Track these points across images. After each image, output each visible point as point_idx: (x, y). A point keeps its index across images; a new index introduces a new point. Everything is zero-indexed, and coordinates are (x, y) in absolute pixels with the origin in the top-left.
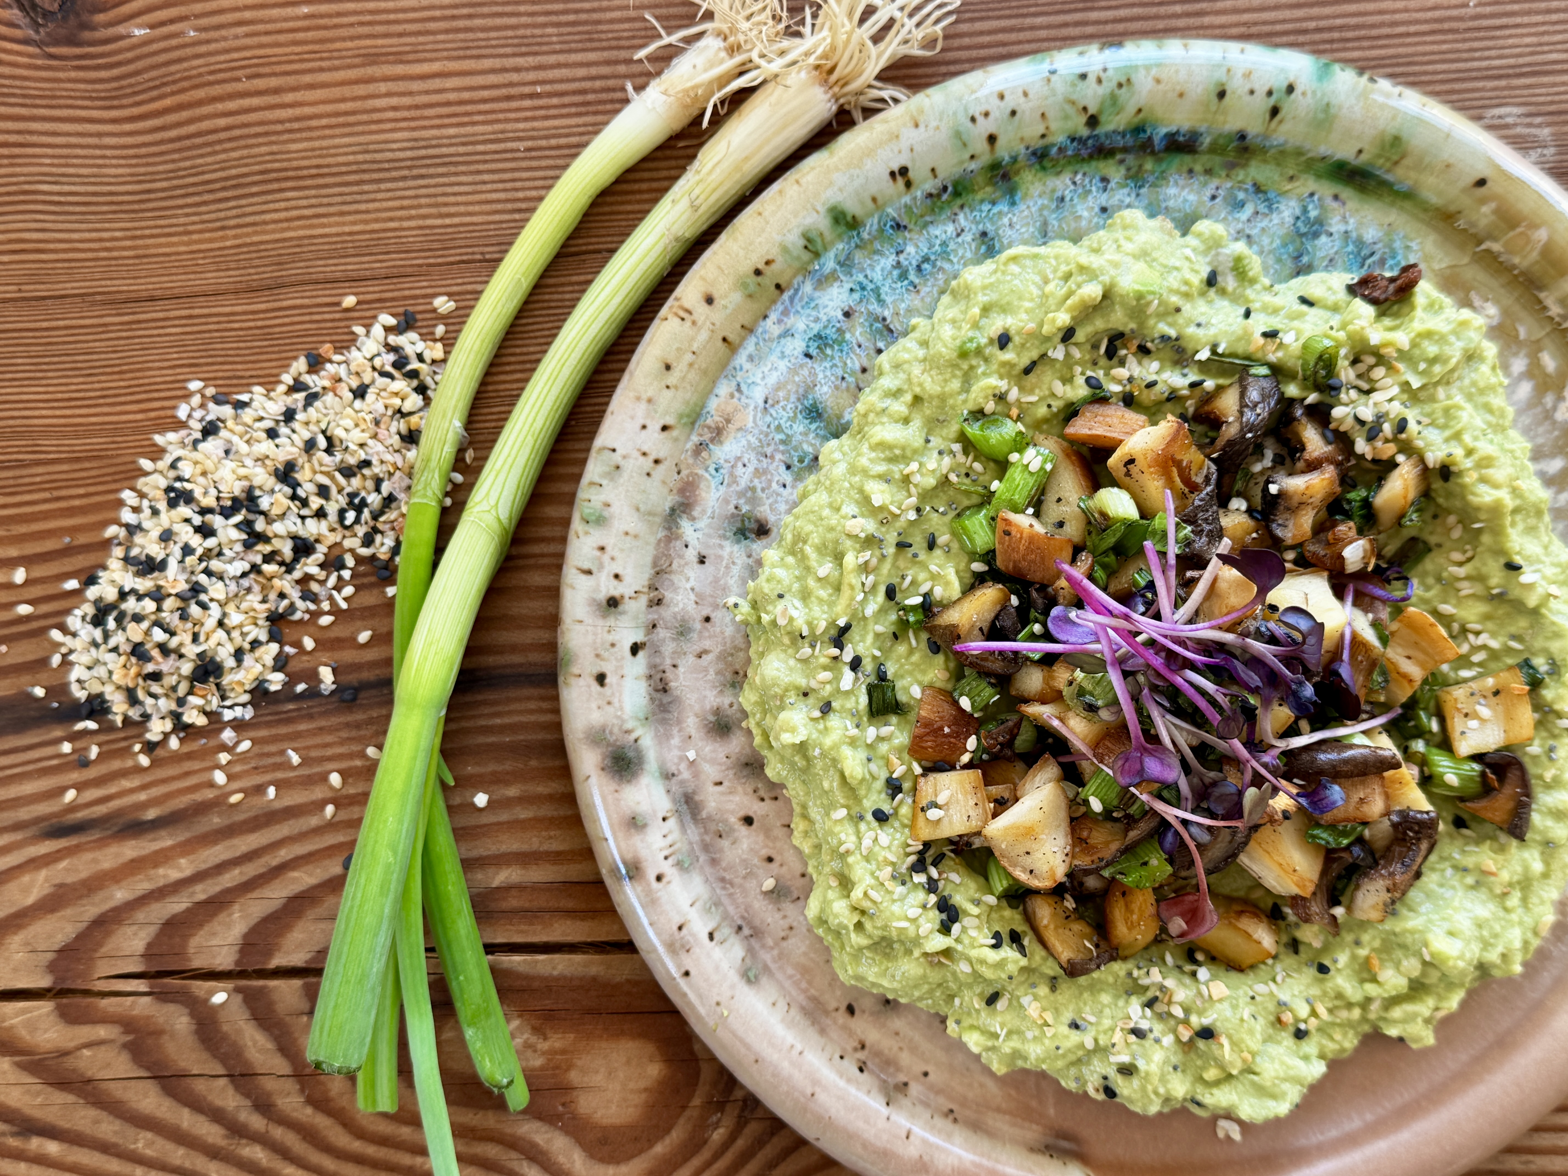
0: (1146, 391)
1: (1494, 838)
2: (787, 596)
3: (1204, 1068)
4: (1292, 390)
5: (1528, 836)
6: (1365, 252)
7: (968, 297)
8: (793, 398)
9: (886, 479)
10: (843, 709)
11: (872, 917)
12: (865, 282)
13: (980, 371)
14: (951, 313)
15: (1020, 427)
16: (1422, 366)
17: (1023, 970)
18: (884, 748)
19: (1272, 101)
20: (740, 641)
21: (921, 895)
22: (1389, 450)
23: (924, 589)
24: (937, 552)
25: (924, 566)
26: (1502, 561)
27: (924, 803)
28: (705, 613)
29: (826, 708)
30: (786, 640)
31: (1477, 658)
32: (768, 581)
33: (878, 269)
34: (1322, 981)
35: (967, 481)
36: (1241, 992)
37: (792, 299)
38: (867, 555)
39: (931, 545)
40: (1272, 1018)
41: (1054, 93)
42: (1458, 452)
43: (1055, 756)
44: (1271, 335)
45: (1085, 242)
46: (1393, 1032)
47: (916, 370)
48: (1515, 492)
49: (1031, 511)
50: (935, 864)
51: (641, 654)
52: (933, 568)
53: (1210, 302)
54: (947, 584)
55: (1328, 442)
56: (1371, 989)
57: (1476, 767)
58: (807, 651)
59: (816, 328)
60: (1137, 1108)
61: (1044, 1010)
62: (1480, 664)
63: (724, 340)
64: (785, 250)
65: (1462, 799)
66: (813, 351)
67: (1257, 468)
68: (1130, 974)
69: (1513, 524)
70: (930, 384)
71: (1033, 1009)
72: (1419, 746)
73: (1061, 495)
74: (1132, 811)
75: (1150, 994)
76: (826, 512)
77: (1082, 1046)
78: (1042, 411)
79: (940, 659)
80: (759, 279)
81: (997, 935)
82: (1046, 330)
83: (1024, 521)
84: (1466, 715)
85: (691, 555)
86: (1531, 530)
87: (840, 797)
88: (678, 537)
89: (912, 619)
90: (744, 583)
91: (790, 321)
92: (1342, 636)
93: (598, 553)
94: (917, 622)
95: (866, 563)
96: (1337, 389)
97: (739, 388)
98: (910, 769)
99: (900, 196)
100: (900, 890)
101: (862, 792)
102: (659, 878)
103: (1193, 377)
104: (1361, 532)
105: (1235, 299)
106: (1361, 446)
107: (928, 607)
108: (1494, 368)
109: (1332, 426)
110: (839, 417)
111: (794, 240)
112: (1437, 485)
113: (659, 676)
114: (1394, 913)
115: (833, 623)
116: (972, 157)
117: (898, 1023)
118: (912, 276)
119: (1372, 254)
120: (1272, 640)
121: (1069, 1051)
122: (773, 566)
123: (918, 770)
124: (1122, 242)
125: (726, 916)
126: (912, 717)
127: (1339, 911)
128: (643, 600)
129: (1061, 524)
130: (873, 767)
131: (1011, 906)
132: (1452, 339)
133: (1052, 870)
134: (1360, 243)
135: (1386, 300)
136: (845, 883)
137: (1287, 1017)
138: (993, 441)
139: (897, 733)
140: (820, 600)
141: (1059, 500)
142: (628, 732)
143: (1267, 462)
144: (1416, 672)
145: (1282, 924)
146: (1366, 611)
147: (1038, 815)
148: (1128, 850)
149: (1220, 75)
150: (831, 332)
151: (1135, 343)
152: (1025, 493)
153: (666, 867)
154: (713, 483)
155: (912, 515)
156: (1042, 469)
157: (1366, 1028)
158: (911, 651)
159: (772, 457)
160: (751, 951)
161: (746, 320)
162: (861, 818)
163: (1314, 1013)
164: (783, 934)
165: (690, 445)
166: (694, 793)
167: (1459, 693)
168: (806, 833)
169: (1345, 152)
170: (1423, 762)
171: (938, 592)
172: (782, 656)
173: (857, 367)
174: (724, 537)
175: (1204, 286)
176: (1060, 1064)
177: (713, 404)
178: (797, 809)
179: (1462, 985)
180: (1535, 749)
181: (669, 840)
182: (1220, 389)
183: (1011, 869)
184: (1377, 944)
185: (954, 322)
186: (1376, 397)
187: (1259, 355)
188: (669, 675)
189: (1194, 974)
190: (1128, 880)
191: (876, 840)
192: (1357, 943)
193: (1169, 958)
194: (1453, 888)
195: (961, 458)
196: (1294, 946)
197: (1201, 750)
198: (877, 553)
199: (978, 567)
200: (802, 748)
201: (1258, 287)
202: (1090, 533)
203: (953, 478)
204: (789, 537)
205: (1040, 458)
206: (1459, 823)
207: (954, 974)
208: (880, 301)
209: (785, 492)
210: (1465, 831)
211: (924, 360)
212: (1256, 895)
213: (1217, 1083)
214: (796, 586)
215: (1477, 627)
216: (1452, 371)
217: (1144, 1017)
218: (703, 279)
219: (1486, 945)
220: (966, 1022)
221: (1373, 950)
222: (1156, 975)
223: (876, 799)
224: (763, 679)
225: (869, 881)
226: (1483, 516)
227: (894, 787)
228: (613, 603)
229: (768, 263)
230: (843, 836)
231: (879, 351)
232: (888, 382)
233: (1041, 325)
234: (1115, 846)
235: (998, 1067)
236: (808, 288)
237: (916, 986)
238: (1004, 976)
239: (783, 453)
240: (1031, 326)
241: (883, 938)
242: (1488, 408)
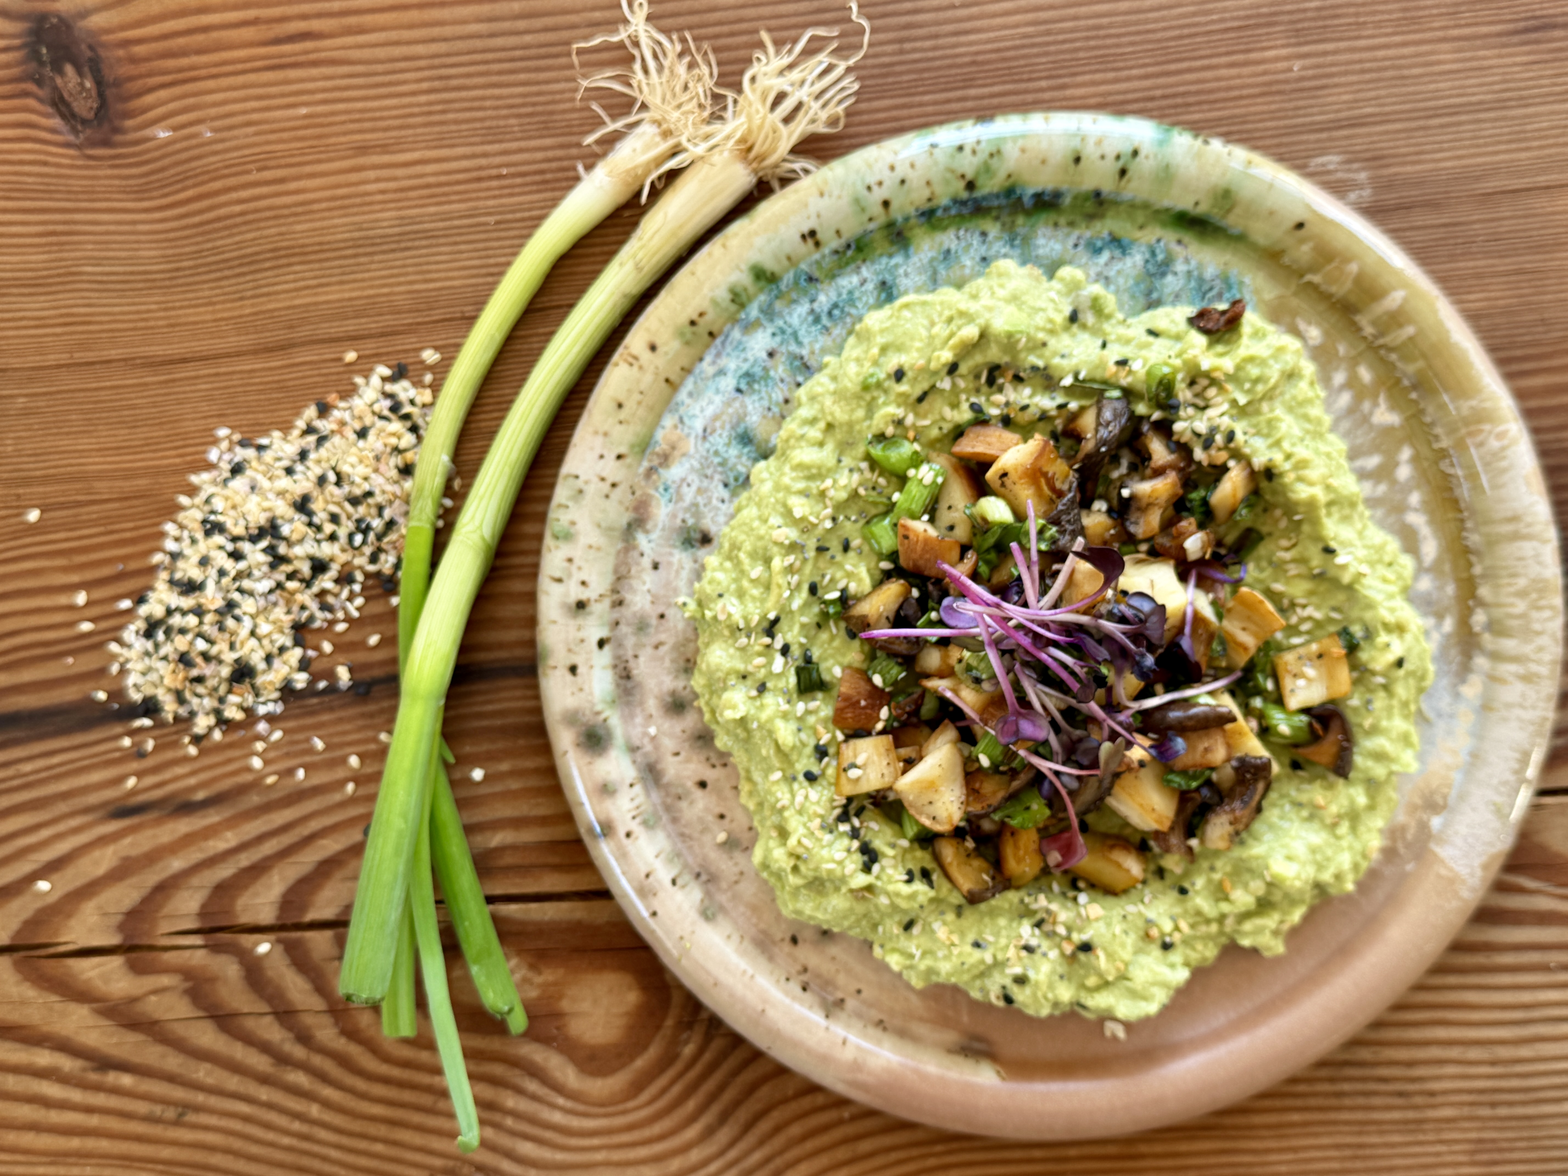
0: (1020, 414)
1: (1323, 778)
2: (726, 596)
3: (1086, 976)
4: (1141, 409)
5: (1352, 775)
6: (1205, 287)
7: (868, 339)
8: (728, 427)
9: (805, 493)
10: (775, 689)
11: (805, 861)
12: (785, 327)
13: (881, 401)
14: (857, 352)
15: (917, 447)
16: (1247, 386)
17: (932, 900)
18: (811, 720)
19: (1120, 164)
20: (690, 634)
21: (846, 842)
22: (1221, 457)
23: (841, 585)
24: (851, 554)
25: (840, 566)
26: (1320, 546)
27: (845, 764)
28: (661, 610)
29: (762, 688)
30: (726, 632)
31: (1305, 627)
32: (710, 582)
33: (795, 316)
34: (1182, 902)
35: (874, 493)
36: (1115, 912)
37: (723, 343)
38: (791, 559)
39: (846, 548)
40: (1142, 933)
41: (936, 163)
42: (1278, 457)
43: (953, 721)
44: (1122, 363)
45: (967, 289)
46: (1246, 942)
47: (828, 402)
48: (1328, 488)
49: (926, 517)
50: (858, 814)
51: (607, 648)
52: (848, 567)
53: (1074, 336)
54: (860, 581)
55: (1172, 452)
56: (1225, 907)
57: (1304, 718)
58: (744, 640)
59: (745, 367)
60: (1030, 1011)
61: (951, 932)
62: (1308, 632)
63: (667, 381)
64: (714, 302)
65: (1296, 746)
66: (743, 386)
67: (1115, 474)
68: (1022, 901)
69: (1329, 514)
70: (840, 413)
71: (941, 932)
72: (1257, 703)
73: (951, 502)
74: (1015, 764)
75: (1038, 917)
76: (756, 524)
77: (982, 962)
78: (935, 433)
79: (856, 644)
80: (694, 329)
81: (910, 873)
82: (933, 365)
83: (921, 526)
84: (1295, 676)
85: (646, 562)
86: (1346, 519)
87: (776, 763)
88: (635, 548)
89: (831, 610)
90: (691, 583)
91: (723, 362)
92: (1184, 615)
93: (566, 564)
94: (836, 613)
95: (791, 565)
96: (1175, 408)
97: (681, 420)
98: (834, 737)
99: (810, 254)
100: (827, 837)
101: (794, 757)
102: (628, 835)
103: (1060, 400)
104: (1201, 526)
105: (1095, 331)
106: (1199, 454)
107: (845, 600)
108: (1312, 384)
109: (1175, 438)
110: (767, 441)
111: (723, 295)
112: (1264, 484)
113: (622, 666)
114: (1242, 843)
115: (764, 617)
116: (870, 219)
117: (834, 950)
118: (825, 320)
119: (1211, 289)
120: (1122, 619)
121: (973, 966)
122: (714, 570)
123: (840, 736)
124: (996, 289)
125: (686, 866)
126: (835, 693)
127: (1194, 842)
128: (607, 603)
129: (951, 528)
130: (803, 736)
131: (923, 848)
132: (1271, 362)
133: (950, 817)
134: (1201, 280)
135: (1218, 331)
136: (783, 834)
137: (1154, 932)
138: (893, 460)
139: (823, 707)
140: (754, 599)
141: (950, 508)
142: (598, 713)
143: (1123, 469)
144: (1250, 641)
145: (1149, 855)
146: (1207, 591)
147: (937, 772)
148: (1013, 797)
149: (1075, 143)
150: (757, 370)
151: (1010, 374)
152: (921, 503)
153: (635, 826)
154: (663, 501)
155: (828, 524)
156: (934, 482)
157: (1224, 940)
158: (833, 638)
159: (712, 478)
160: (708, 894)
161: (685, 362)
162: (794, 779)
163: (1177, 928)
164: (735, 878)
165: (642, 470)
166: (656, 762)
167: (1289, 658)
168: (751, 794)
169: (1184, 203)
170: (1261, 716)
171: (853, 588)
172: (724, 645)
173: (781, 399)
174: (674, 546)
175: (1067, 323)
176: (966, 977)
177: (660, 435)
178: (742, 773)
179: (1302, 901)
180: (1355, 702)
181: (637, 802)
182: (1082, 409)
183: (917, 817)
184: (1228, 869)
185: (858, 360)
186: (1211, 413)
187: (1113, 380)
188: (632, 664)
189: (1075, 899)
190: (1014, 823)
191: (806, 797)
192: (1212, 869)
193: (1056, 887)
194: (1291, 820)
195: (868, 474)
196: (1161, 873)
197: (1069, 714)
198: (800, 556)
199: (885, 565)
200: (743, 722)
201: (1113, 321)
202: (975, 535)
203: (862, 491)
204: (726, 545)
205: (932, 473)
206: (1296, 765)
207: (876, 906)
208: (799, 343)
209: (724, 507)
210: (1301, 773)
211: (835, 393)
212: (1127, 832)
213: (1097, 989)
214: (733, 587)
215: (1302, 601)
216: (1274, 388)
217: (1033, 935)
218: (648, 330)
219: (1320, 867)
220: (888, 946)
221: (1226, 874)
222: (1042, 901)
223: (806, 762)
224: (708, 665)
225: (802, 831)
226: (1301, 509)
227: (821, 752)
228: (581, 605)
229: (701, 315)
230: (779, 795)
231: (799, 385)
232: (805, 412)
233: (929, 361)
234: (1001, 794)
235: (917, 983)
236: (736, 334)
237: (845, 917)
238: (916, 906)
239: (721, 473)
240: (922, 362)
241: (816, 879)
242: (1306, 418)
